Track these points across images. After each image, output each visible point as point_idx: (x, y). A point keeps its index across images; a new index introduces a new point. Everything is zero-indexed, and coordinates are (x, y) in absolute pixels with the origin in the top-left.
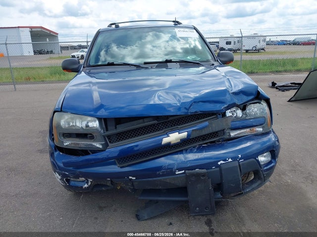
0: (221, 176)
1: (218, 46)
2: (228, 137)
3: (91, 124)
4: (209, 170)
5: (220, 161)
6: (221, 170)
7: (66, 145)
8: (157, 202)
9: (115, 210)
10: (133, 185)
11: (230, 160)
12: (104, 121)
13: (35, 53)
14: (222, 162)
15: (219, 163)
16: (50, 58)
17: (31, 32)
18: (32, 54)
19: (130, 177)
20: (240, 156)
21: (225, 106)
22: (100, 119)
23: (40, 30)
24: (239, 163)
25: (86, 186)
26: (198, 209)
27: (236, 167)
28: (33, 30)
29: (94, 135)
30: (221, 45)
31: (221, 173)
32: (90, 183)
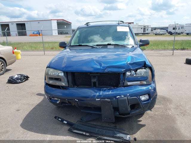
0: (118, 104)
1: (167, 31)
2: (126, 85)
3: (60, 74)
4: (112, 100)
5: (117, 96)
6: (118, 101)
7: (51, 83)
8: (91, 114)
9: (73, 116)
10: (77, 104)
11: (123, 96)
12: (66, 73)
13: (59, 34)
14: (119, 97)
15: (117, 97)
16: (66, 37)
17: (57, 22)
18: (57, 34)
19: (76, 100)
20: (128, 95)
21: (124, 70)
22: (64, 72)
23: (62, 21)
24: (127, 98)
25: (58, 102)
26: (106, 118)
27: (126, 100)
28: (58, 21)
29: (62, 79)
30: (169, 30)
31: (118, 102)
32: (59, 101)
